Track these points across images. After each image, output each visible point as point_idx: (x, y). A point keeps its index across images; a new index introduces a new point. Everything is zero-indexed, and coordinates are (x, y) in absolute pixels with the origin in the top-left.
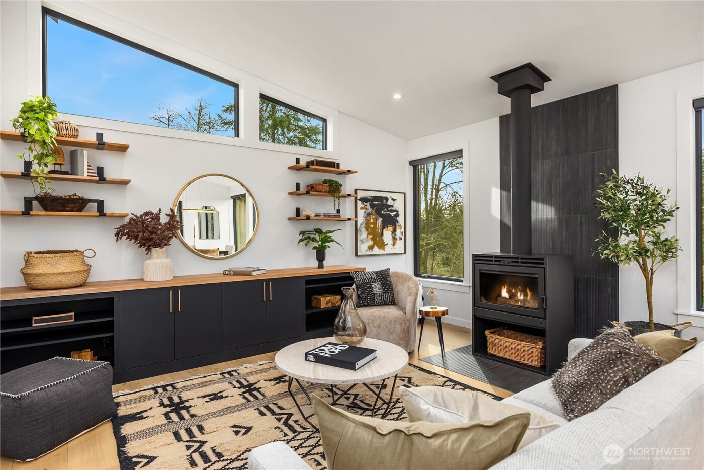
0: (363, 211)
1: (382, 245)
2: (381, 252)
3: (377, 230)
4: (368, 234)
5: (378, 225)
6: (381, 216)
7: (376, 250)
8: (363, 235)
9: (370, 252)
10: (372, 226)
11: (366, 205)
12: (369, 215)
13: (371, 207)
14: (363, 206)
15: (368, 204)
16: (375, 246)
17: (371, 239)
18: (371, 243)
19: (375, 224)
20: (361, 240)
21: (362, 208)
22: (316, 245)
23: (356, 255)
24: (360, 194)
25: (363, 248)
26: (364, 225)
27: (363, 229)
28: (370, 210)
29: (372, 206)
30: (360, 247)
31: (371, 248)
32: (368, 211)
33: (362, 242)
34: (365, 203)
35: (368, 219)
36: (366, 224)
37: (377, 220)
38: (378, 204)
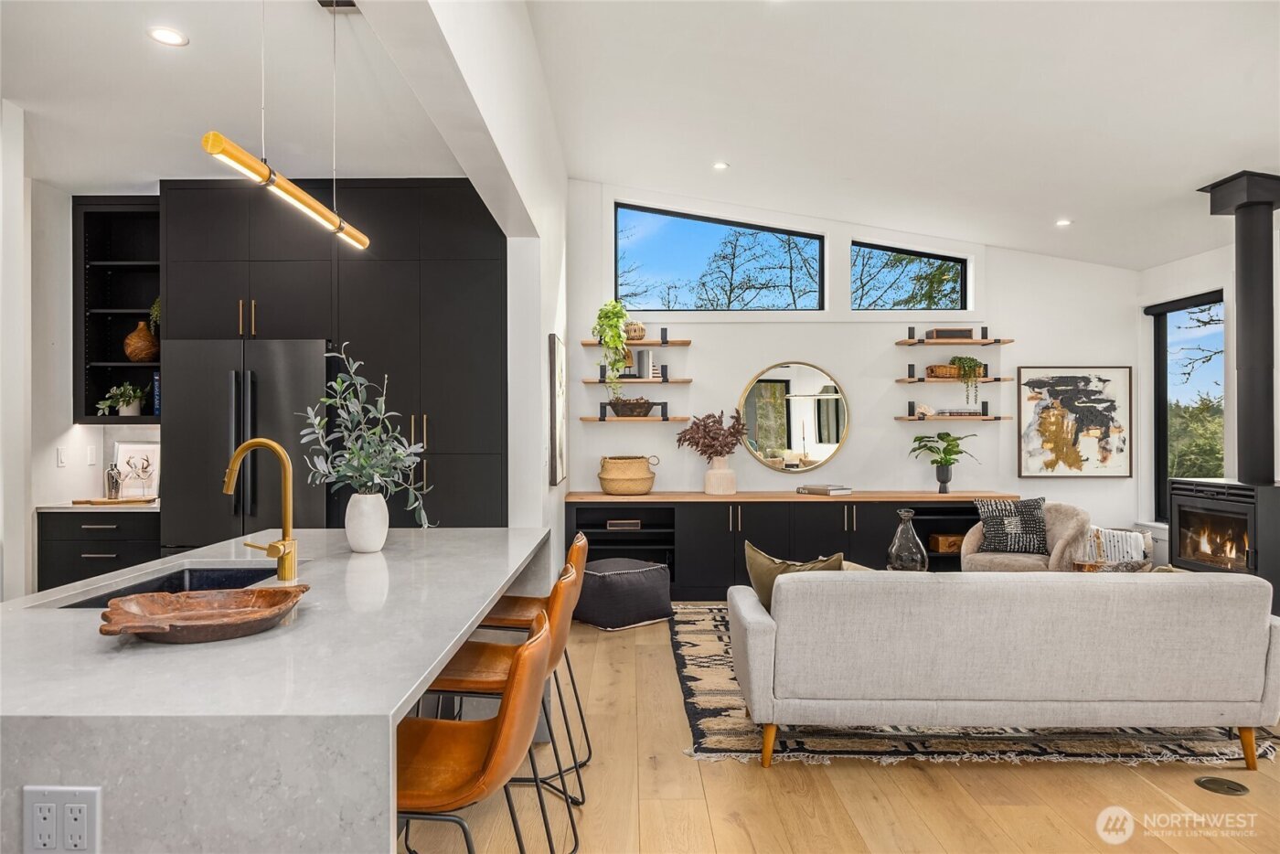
0: (1034, 403)
1: (1076, 461)
2: (1074, 472)
3: (1064, 435)
4: (1044, 442)
5: (1068, 427)
6: (1073, 410)
7: (1062, 469)
8: (1034, 442)
9: (1049, 473)
10: (1054, 428)
11: (1040, 393)
12: (1046, 408)
13: (1051, 396)
14: (1034, 394)
15: (1044, 391)
16: (1061, 463)
17: (1051, 450)
18: (1051, 456)
19: (1060, 424)
20: (1029, 452)
21: (1031, 399)
22: (937, 457)
23: (1020, 476)
24: (1027, 376)
25: (1033, 465)
26: (1036, 426)
27: (1034, 434)
28: (1049, 401)
29: (1053, 394)
30: (1027, 464)
31: (1050, 465)
32: (1044, 403)
33: (1031, 454)
34: (1036, 390)
35: (1044, 415)
36: (1040, 425)
37: (1063, 417)
38: (1067, 391)
